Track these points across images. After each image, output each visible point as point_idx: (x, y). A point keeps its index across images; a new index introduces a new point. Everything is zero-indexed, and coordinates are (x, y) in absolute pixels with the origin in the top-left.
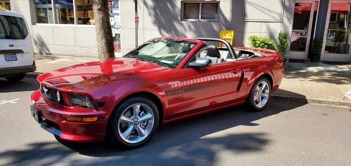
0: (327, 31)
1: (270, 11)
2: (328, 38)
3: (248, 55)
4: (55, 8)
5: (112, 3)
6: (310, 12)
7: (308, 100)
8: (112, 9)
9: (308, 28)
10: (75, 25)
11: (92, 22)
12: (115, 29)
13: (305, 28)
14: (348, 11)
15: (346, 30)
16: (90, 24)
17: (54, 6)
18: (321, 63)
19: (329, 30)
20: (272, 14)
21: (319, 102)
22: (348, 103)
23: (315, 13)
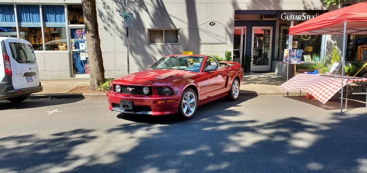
0: (253, 49)
1: (217, 36)
2: (254, 54)
3: (224, 65)
4: (20, 36)
5: (82, 31)
6: (240, 35)
7: (258, 94)
8: (82, 36)
9: (240, 48)
10: (44, 51)
11: (61, 48)
12: (86, 54)
13: (238, 48)
14: (263, 34)
15: (263, 48)
16: (59, 50)
17: (19, 33)
18: (251, 73)
19: (255, 48)
20: (218, 38)
21: (264, 94)
22: (281, 93)
23: (244, 35)
